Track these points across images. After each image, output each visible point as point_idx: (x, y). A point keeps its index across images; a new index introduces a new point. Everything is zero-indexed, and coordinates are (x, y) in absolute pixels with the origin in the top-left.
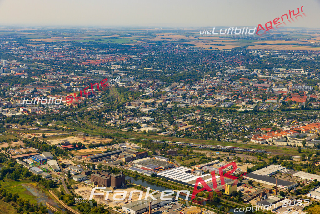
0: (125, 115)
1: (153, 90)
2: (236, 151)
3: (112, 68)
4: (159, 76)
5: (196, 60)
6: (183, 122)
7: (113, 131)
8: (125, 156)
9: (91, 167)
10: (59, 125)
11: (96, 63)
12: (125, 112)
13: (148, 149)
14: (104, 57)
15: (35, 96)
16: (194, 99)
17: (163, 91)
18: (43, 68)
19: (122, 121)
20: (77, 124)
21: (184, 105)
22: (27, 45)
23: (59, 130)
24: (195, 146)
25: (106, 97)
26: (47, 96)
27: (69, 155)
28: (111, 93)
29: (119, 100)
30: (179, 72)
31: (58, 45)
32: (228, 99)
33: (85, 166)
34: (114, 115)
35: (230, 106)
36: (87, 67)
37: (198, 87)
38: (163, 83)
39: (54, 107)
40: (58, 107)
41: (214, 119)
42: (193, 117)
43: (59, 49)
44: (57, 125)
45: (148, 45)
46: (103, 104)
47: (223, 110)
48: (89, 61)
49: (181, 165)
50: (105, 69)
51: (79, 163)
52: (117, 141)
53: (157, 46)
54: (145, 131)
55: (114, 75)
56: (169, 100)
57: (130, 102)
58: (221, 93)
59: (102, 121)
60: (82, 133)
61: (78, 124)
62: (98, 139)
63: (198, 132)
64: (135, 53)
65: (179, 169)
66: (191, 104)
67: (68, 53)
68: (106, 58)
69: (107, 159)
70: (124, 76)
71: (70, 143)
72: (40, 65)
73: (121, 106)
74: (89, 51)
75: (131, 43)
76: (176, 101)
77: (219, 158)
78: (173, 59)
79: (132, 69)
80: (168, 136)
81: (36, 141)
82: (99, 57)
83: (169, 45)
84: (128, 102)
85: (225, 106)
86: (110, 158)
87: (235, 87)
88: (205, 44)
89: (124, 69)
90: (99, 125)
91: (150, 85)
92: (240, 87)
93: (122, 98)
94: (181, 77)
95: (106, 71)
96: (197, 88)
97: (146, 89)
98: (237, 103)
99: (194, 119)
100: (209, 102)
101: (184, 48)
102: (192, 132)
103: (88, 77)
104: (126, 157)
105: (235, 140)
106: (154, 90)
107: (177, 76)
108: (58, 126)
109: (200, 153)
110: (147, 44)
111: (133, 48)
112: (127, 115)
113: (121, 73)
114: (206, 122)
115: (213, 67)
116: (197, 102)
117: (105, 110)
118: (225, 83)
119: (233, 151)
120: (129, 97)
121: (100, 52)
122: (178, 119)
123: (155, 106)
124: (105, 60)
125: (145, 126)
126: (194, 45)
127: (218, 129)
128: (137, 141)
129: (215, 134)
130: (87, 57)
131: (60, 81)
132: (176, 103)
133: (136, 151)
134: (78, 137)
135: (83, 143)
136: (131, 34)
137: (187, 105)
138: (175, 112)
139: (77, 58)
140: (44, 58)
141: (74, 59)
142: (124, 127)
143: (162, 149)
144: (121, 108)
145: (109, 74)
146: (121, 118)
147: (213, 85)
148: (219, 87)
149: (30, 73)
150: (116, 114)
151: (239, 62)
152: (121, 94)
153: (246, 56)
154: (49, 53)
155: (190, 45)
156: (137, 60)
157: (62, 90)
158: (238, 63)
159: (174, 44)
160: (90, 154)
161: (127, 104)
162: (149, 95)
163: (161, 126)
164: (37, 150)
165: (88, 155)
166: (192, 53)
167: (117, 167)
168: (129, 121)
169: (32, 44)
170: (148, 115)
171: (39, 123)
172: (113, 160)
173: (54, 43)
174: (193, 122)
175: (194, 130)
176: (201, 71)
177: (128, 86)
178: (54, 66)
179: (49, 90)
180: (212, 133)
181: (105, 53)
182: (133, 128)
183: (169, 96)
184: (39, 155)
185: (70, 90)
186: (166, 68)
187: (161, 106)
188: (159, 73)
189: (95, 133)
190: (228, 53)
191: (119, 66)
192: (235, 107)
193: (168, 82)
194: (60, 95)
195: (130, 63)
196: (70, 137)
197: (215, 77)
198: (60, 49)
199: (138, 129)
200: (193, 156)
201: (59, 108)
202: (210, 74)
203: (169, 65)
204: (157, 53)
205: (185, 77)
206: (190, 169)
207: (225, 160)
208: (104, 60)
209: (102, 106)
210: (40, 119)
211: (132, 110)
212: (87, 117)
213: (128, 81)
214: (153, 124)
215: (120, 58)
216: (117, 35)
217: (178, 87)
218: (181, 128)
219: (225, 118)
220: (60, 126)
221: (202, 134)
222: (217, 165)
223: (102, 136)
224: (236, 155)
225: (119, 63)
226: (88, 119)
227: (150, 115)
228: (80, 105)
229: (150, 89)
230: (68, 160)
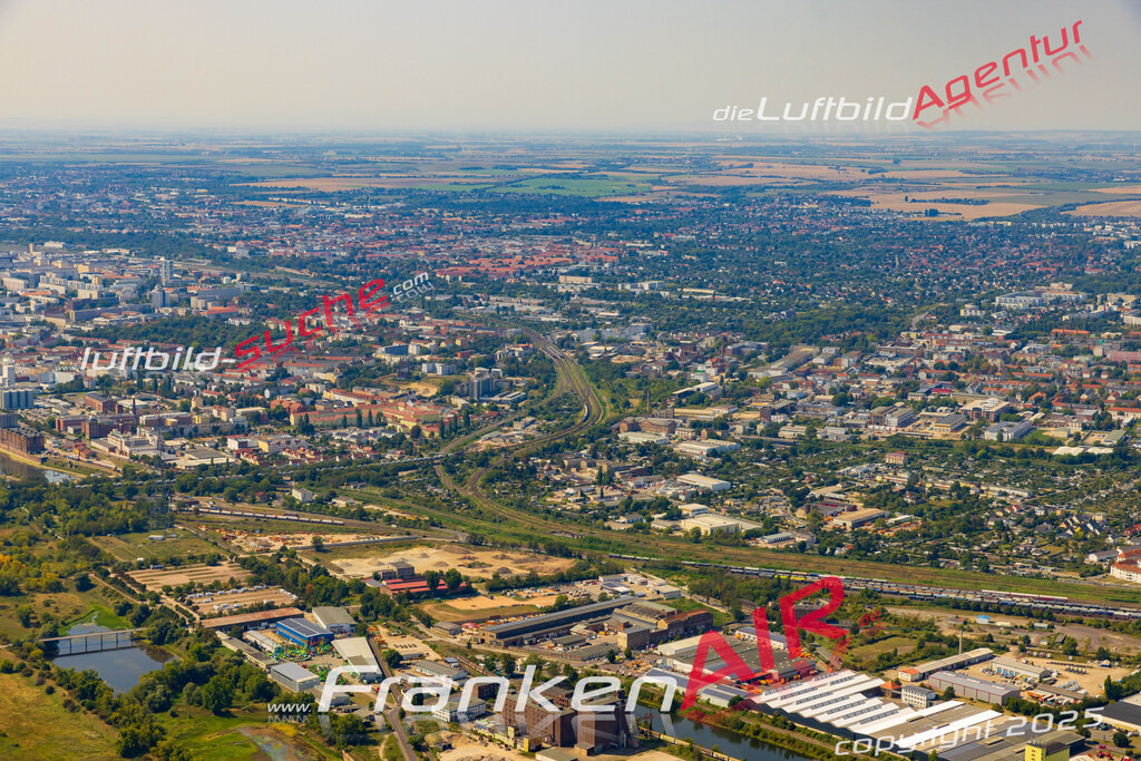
0: (617, 469)
1: (719, 372)
2: (1055, 615)
3: (560, 290)
4: (741, 321)
5: (877, 259)
6: (842, 496)
7: (574, 528)
8: (627, 625)
9: (499, 665)
10: (372, 503)
11: (503, 270)
12: (619, 456)
13: (711, 600)
14: (530, 246)
15: (282, 391)
16: (880, 409)
17: (758, 375)
18: (308, 287)
19: (608, 492)
20: (437, 498)
21: (841, 431)
22: (247, 203)
23: (373, 523)
24: (895, 589)
25: (545, 400)
26: (326, 395)
27: (414, 619)
28: (562, 385)
29: (594, 411)
30: (816, 305)
31: (359, 203)
32: (1012, 411)
33: (476, 661)
34: (579, 469)
35: (1022, 436)
36: (469, 284)
37: (893, 363)
38: (759, 347)
39: (353, 437)
40: (367, 435)
41: (962, 485)
42: (878, 478)
43: (365, 219)
44: (366, 503)
45: (694, 202)
46: (535, 426)
47: (994, 452)
48: (477, 262)
49: (846, 666)
50: (537, 292)
51: (453, 651)
52: (593, 569)
53: (726, 205)
54: (697, 531)
55: (569, 314)
56: (782, 411)
57: (637, 419)
58: (982, 387)
59: (534, 491)
60: (459, 534)
61: (445, 501)
62: (521, 557)
63: (903, 537)
64: (645, 232)
65: (837, 682)
66: (871, 427)
67: (398, 234)
68: (537, 253)
69: (559, 636)
70: (608, 319)
71: (416, 572)
72: (296, 276)
73: (604, 432)
74: (475, 225)
75: (630, 194)
76: (810, 414)
77: (992, 641)
78: (791, 255)
79: (638, 291)
80: (787, 550)
81: (289, 564)
82: (511, 246)
83: (773, 201)
84: (630, 419)
85: (1000, 437)
86: (569, 633)
87: (1038, 361)
88: (910, 199)
89: (607, 293)
90: (521, 506)
91: (710, 353)
92: (1054, 363)
93: (604, 404)
94: (827, 323)
95: (541, 301)
96: (890, 366)
97: (696, 370)
98: (1049, 425)
99: (885, 487)
100: (940, 420)
101: (830, 214)
102: (879, 538)
103: (473, 321)
104: (631, 630)
105: (1047, 570)
106: (723, 371)
107: (811, 321)
108: (370, 506)
109: (916, 619)
110: (688, 198)
111: (639, 212)
112: (629, 467)
113: (596, 306)
114: (932, 498)
115: (945, 287)
116: (893, 421)
117: (544, 450)
118: (995, 345)
119: (1045, 615)
120: (630, 400)
121: (515, 227)
122: (821, 485)
123: (732, 434)
124: (535, 257)
125: (698, 512)
126: (868, 203)
127: (980, 526)
128: (670, 569)
129: (967, 544)
130: (466, 246)
131: (372, 339)
132: (813, 425)
133: (669, 609)
134: (446, 550)
135: (464, 572)
136: (629, 162)
137: (854, 432)
138: (808, 459)
139: (430, 253)
140: (310, 249)
141: (421, 253)
142: (616, 514)
143: (766, 603)
144: (602, 439)
145: (550, 310)
146: (605, 479)
147: (951, 355)
148: (972, 362)
149: (260, 305)
150: (584, 464)
151: (1045, 265)
152: (599, 387)
153: (1071, 242)
154: (325, 231)
155: (854, 201)
156: (655, 259)
157: (379, 369)
158: (1044, 269)
159: (790, 200)
160: (492, 618)
161: (623, 426)
162: (708, 390)
163: (757, 513)
164: (295, 597)
165: (484, 621)
166: (860, 232)
167: (596, 667)
168: (633, 492)
169: (264, 198)
170: (708, 469)
171: (297, 495)
172: (581, 641)
173: (345, 197)
174: (880, 496)
175: (887, 528)
176: (901, 301)
177: (627, 358)
178: (347, 280)
179: (331, 370)
180: (955, 540)
181: (535, 232)
182: (653, 519)
183: (784, 396)
184: (302, 616)
185: (408, 372)
186: (764, 288)
187: (755, 434)
188: (741, 308)
189: (507, 534)
190: (1003, 233)
191: (589, 279)
192: (1040, 439)
193: (776, 343)
194: (373, 390)
195: (629, 270)
196: (416, 551)
197: (958, 322)
198: (368, 216)
199: (669, 524)
200: (889, 628)
201: (370, 439)
202: (937, 313)
203: (776, 278)
204: (730, 233)
205: (842, 324)
206: (878, 682)
207: (1012, 648)
208: (533, 260)
209: (531, 431)
210: (301, 478)
211: (643, 450)
212: (477, 475)
213: (623, 336)
214: (728, 502)
215: (589, 249)
216: (574, 165)
217: (815, 361)
218: (837, 522)
219: (1004, 485)
220: (376, 508)
221: (917, 545)
222: (984, 666)
223: (534, 547)
224: (1058, 628)
225: (588, 269)
226: (480, 482)
227: (715, 469)
228: (447, 427)
229: (708, 371)
230: (409, 640)
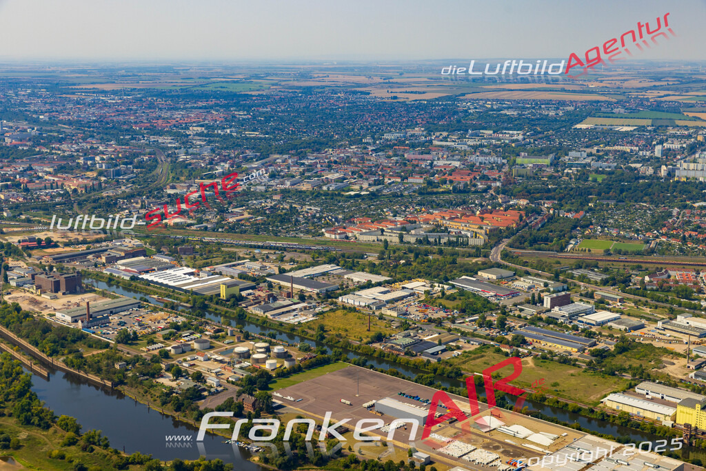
0: (152, 203)
1: (230, 165)
2: (288, 249)
3: (187, 133)
4: (260, 145)
6: (241, 211)
11: (166, 125)
12: (158, 198)
13: (152, 246)
16: (285, 178)
21: (263, 188)
24: (232, 242)
25: (144, 178)
26: (46, 177)
27: (25, 255)
28: (156, 172)
29: (161, 182)
32: (345, 179)
37: (311, 161)
38: (256, 156)
43: (116, 103)
46: (131, 188)
47: (321, 194)
49: (186, 265)
51: (34, 265)
53: (300, 95)
54: (167, 224)
55: (183, 143)
57: (177, 184)
59: (111, 212)
62: (86, 234)
63: (253, 225)
65: (177, 270)
66: (278, 186)
68: (189, 117)
69: (81, 259)
70: (199, 145)
73: (158, 189)
74: (169, 105)
75: (257, 90)
77: (254, 258)
79: (223, 133)
80: (200, 230)
82: (179, 114)
83: (324, 93)
84: (174, 184)
85: (329, 189)
86: (85, 258)
88: (390, 92)
89: (208, 134)
91: (232, 158)
95: (174, 138)
96: (307, 162)
97: (220, 165)
99: (263, 207)
100: (309, 182)
102: (243, 225)
104: (109, 257)
105: (301, 235)
106: (233, 165)
107: (289, 145)
108: (36, 218)
109: (231, 251)
112: (158, 202)
113: (198, 140)
114: (279, 211)
116: (288, 183)
117: (127, 197)
118: (363, 153)
119: (284, 249)
120: (181, 177)
121: (188, 106)
134: (56, 232)
135: (57, 239)
144: (155, 192)
145: (176, 141)
146: (144, 207)
151: (423, 120)
152: (172, 172)
156: (243, 120)
158: (420, 122)
159: (333, 92)
160: (58, 254)
161: (168, 187)
162: (219, 173)
163: (200, 218)
165: (53, 255)
171: (5, 214)
172: (88, 261)
177: (194, 161)
179: (52, 167)
180: (274, 226)
181: (196, 108)
185: (88, 167)
186: (283, 132)
191: (204, 128)
193: (264, 154)
194: (67, 175)
195: (227, 124)
198: (119, 101)
200: (217, 255)
201: (53, 194)
203: (294, 127)
206: (194, 271)
207: (260, 260)
208: (184, 120)
209: (127, 190)
211: (171, 196)
213: (200, 152)
214: (191, 214)
215: (215, 115)
217: (277, 161)
218: (231, 220)
219: (315, 206)
222: (243, 265)
224: (285, 253)
225: (207, 124)
228: (88, 189)
229: (225, 165)
230: (19, 262)
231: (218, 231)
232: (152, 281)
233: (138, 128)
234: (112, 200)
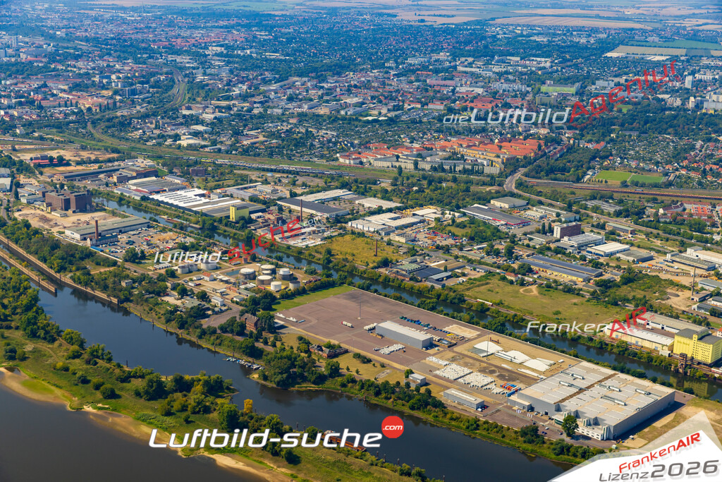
0: (166, 123)
1: (248, 87)
2: (300, 173)
3: (206, 53)
6: (256, 134)
7: (130, 144)
9: (58, 186)
12: (173, 118)
15: (39, 93)
17: (264, 89)
21: (280, 111)
23: (45, 142)
24: (245, 165)
25: (159, 98)
26: (60, 95)
27: (37, 173)
28: (172, 92)
29: (177, 102)
32: (364, 103)
34: (151, 123)
35: (357, 114)
36: (164, 50)
38: (274, 78)
40: (67, 110)
42: (279, 128)
43: (135, 20)
44: (48, 134)
46: (146, 108)
49: (197, 187)
50: (193, 54)
52: (125, 157)
54: (181, 145)
55: (201, 63)
56: (261, 102)
57: (193, 105)
59: (125, 131)
61: (83, 134)
62: (98, 153)
63: (267, 148)
65: (189, 191)
66: (295, 109)
69: (92, 178)
70: (218, 65)
73: (174, 109)
77: (266, 181)
79: (243, 54)
80: (214, 152)
84: (190, 105)
85: (347, 113)
86: (97, 177)
88: (417, 14)
89: (227, 54)
90: (115, 136)
95: (192, 58)
97: (237, 86)
98: (375, 109)
99: (278, 131)
104: (121, 176)
105: (315, 159)
106: (251, 87)
109: (243, 174)
111: (277, 19)
112: (172, 122)
113: (217, 60)
116: (305, 107)
117: (142, 116)
119: (297, 173)
120: (197, 98)
121: (209, 24)
125: (188, 139)
128: (157, 157)
134: (69, 151)
137: (285, 111)
142: (153, 139)
143: (184, 168)
144: (170, 113)
146: (158, 127)
149: (52, 57)
150: (154, 121)
152: (188, 93)
159: (358, 14)
160: (69, 173)
161: (184, 107)
162: (236, 94)
163: (214, 139)
165: (65, 173)
167: (99, 188)
168: (167, 132)
170: (208, 124)
171: (18, 131)
172: (100, 180)
174: (273, 134)
175: (264, 145)
177: (211, 82)
180: (288, 149)
181: (217, 27)
182: (167, 141)
183: (268, 97)
185: (103, 85)
187: (241, 111)
189: (99, 146)
191: (224, 49)
194: (82, 93)
195: (247, 45)
199: (172, 143)
200: (229, 177)
206: (205, 192)
207: (272, 183)
208: (204, 39)
211: (186, 117)
213: (218, 73)
214: (205, 135)
215: (236, 35)
217: (297, 84)
218: (245, 142)
219: (331, 131)
220: (50, 137)
222: (255, 188)
223: (107, 150)
224: (297, 177)
225: (227, 44)
226: (102, 127)
227: (211, 124)
228: (103, 108)
229: (243, 87)
230: (30, 179)
231: (231, 153)
232: (162, 202)
233: (156, 47)
234: (126, 120)
